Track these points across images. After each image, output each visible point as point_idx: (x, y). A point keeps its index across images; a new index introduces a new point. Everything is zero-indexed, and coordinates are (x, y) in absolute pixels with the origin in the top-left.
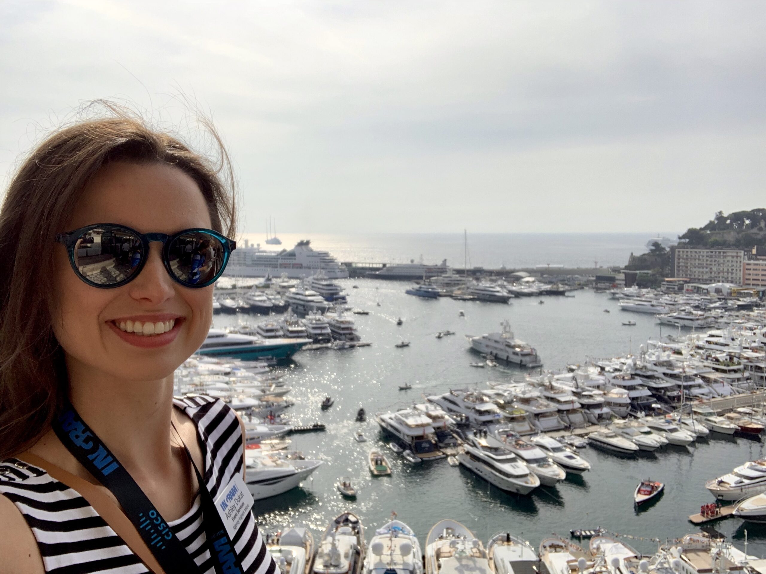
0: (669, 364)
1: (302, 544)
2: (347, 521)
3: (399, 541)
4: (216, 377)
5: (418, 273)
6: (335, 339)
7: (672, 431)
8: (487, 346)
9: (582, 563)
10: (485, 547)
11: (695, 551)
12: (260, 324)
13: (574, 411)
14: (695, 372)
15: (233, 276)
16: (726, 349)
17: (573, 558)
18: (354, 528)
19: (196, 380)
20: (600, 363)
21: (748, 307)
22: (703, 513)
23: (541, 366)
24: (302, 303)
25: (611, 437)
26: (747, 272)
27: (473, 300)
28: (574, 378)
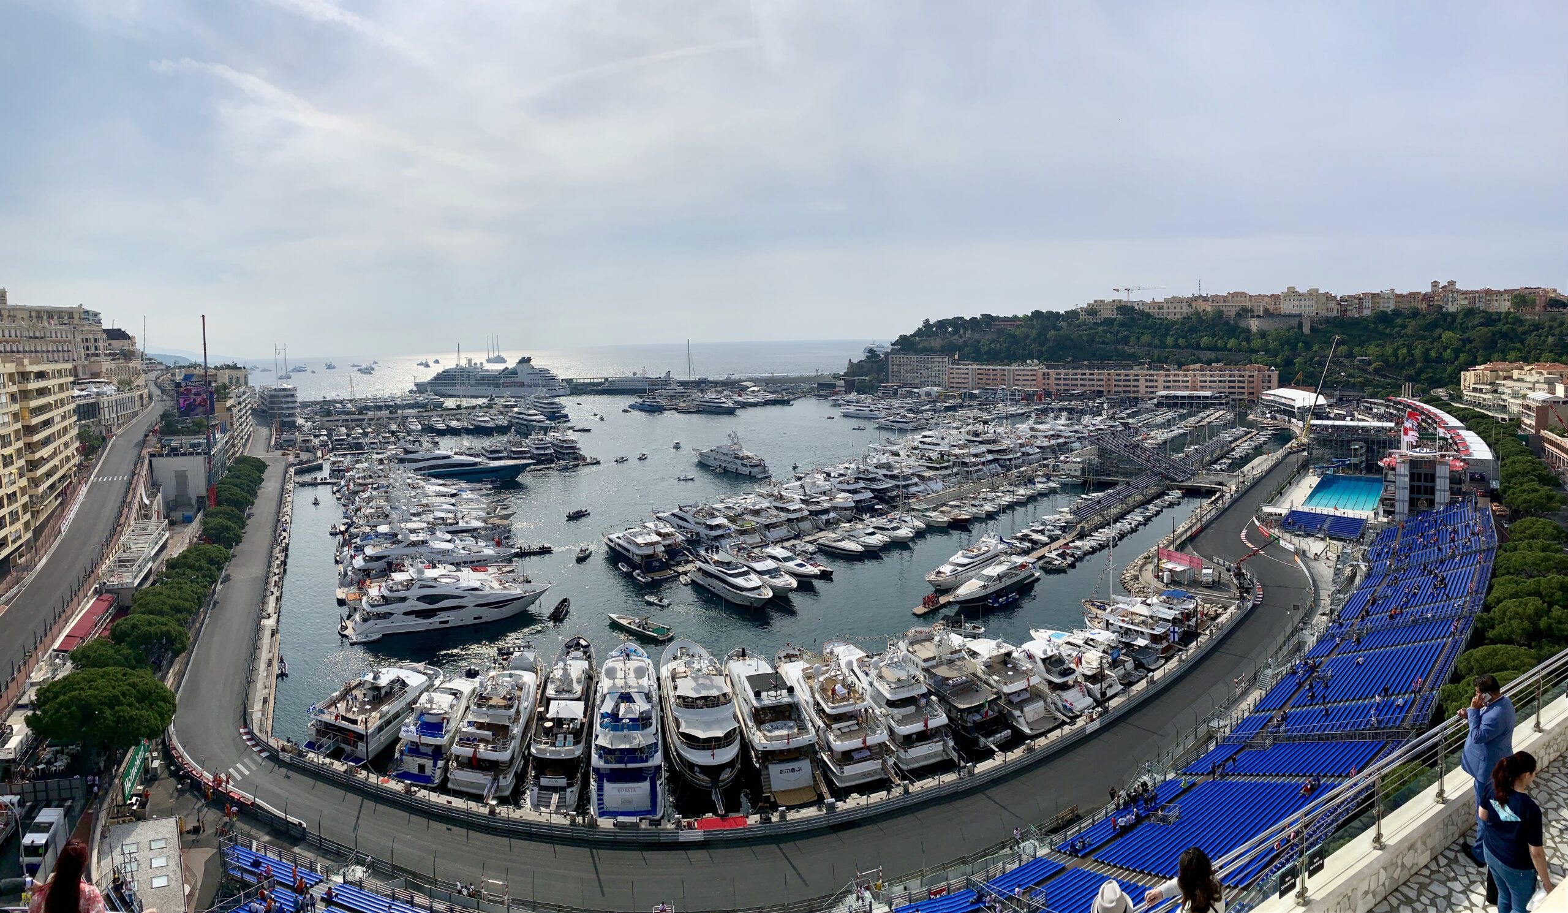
0: (888, 466)
1: (533, 669)
2: (578, 644)
3: (633, 664)
4: (443, 499)
5: (641, 386)
6: (559, 459)
7: (896, 528)
8: (716, 459)
9: (818, 669)
10: (721, 664)
11: (919, 642)
12: (484, 445)
13: (803, 519)
14: (911, 471)
15: (458, 397)
16: (937, 448)
17: (808, 666)
18: (585, 653)
19: (424, 501)
20: (826, 470)
21: (953, 408)
22: (925, 604)
23: (770, 476)
24: (525, 422)
25: (839, 541)
26: (952, 376)
27: (697, 412)
28: (802, 487)
